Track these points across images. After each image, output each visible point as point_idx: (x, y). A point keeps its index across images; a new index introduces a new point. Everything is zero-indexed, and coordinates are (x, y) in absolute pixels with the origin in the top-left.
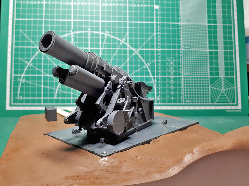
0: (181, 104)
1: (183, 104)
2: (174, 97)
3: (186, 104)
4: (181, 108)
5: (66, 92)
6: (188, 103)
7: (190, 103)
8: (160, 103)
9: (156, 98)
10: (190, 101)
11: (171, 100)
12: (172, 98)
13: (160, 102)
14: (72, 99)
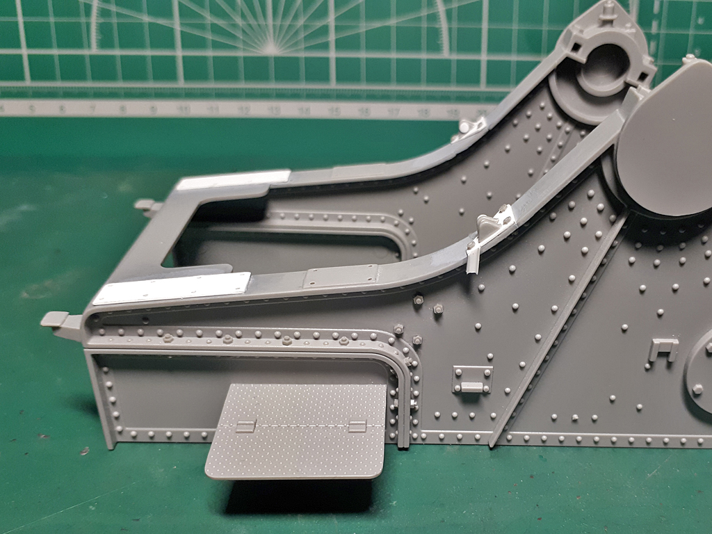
5: (146, 19)
14: (184, 58)
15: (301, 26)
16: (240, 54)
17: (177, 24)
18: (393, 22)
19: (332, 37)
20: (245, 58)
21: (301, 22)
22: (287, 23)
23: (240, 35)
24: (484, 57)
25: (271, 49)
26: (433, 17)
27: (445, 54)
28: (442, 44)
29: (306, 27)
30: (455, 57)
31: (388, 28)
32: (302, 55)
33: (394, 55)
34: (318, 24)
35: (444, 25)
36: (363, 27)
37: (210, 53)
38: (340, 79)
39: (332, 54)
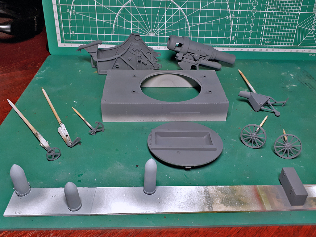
1: (261, 45)
2: (252, 37)
3: (265, 45)
4: (258, 50)
5: (125, 28)
7: (269, 44)
9: (230, 38)
13: (234, 43)
17: (131, 29)
18: (179, 30)
19: (165, 32)
20: (146, 37)
22: (156, 30)
23: (145, 31)
24: (198, 37)
25: (152, 35)
26: (187, 29)
28: (189, 34)
29: (159, 30)
30: (192, 37)
32: (159, 36)
34: (162, 30)
35: (190, 30)
39: (165, 36)
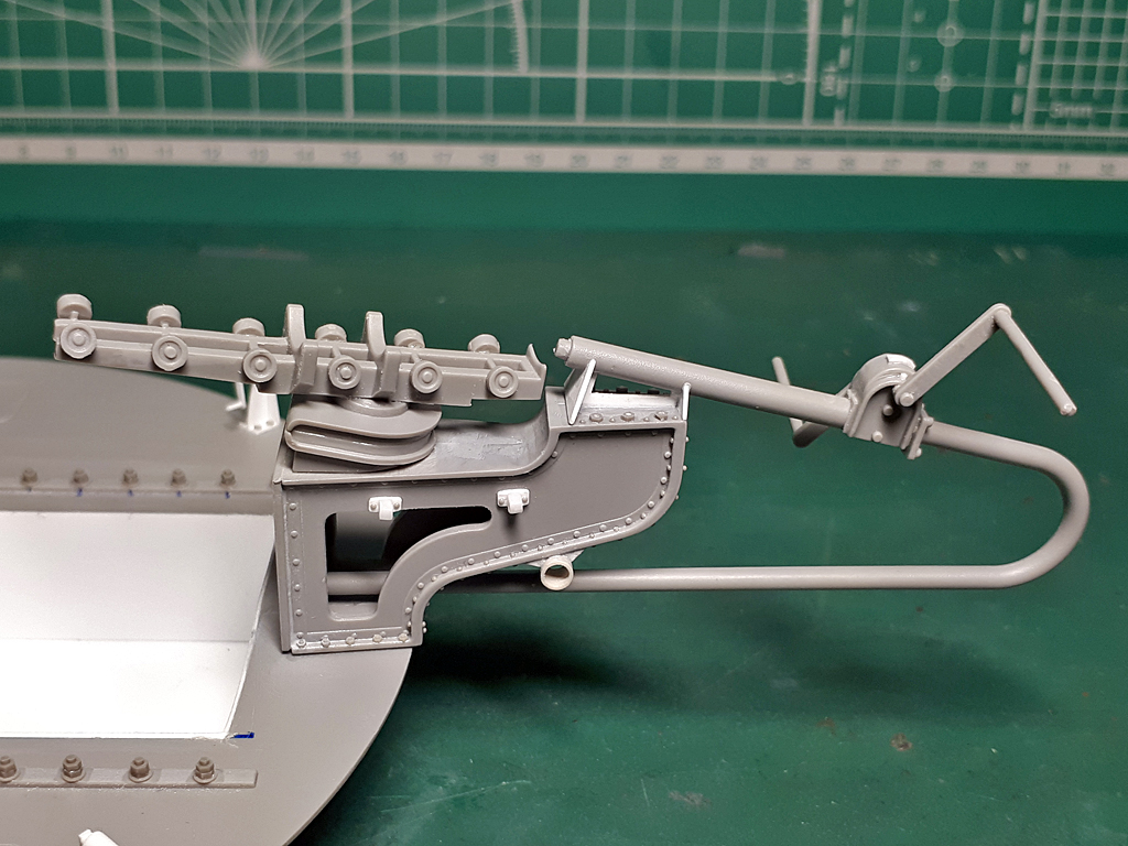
0: (1013, 130)
1: (1027, 129)
2: (959, 70)
3: (1048, 131)
4: (1002, 165)
6: (1061, 122)
7: (1082, 122)
8: (838, 124)
9: (809, 78)
10: (1086, 110)
11: (934, 91)
12: (945, 82)
13: (838, 113)
14: (120, 74)
15: (300, 26)
16: (206, 68)
17: (108, 23)
18: (441, 20)
19: (348, 43)
20: (214, 75)
21: (299, 19)
22: (279, 21)
23: (204, 38)
24: (582, 74)
25: (253, 61)
26: (503, 13)
27: (523, 69)
28: (516, 53)
29: (307, 27)
30: (537, 74)
31: (434, 29)
32: (302, 70)
33: (442, 72)
34: (328, 23)
35: (519, 24)
36: (396, 27)
37: (158, 66)
38: (360, 107)
39: (348, 69)
